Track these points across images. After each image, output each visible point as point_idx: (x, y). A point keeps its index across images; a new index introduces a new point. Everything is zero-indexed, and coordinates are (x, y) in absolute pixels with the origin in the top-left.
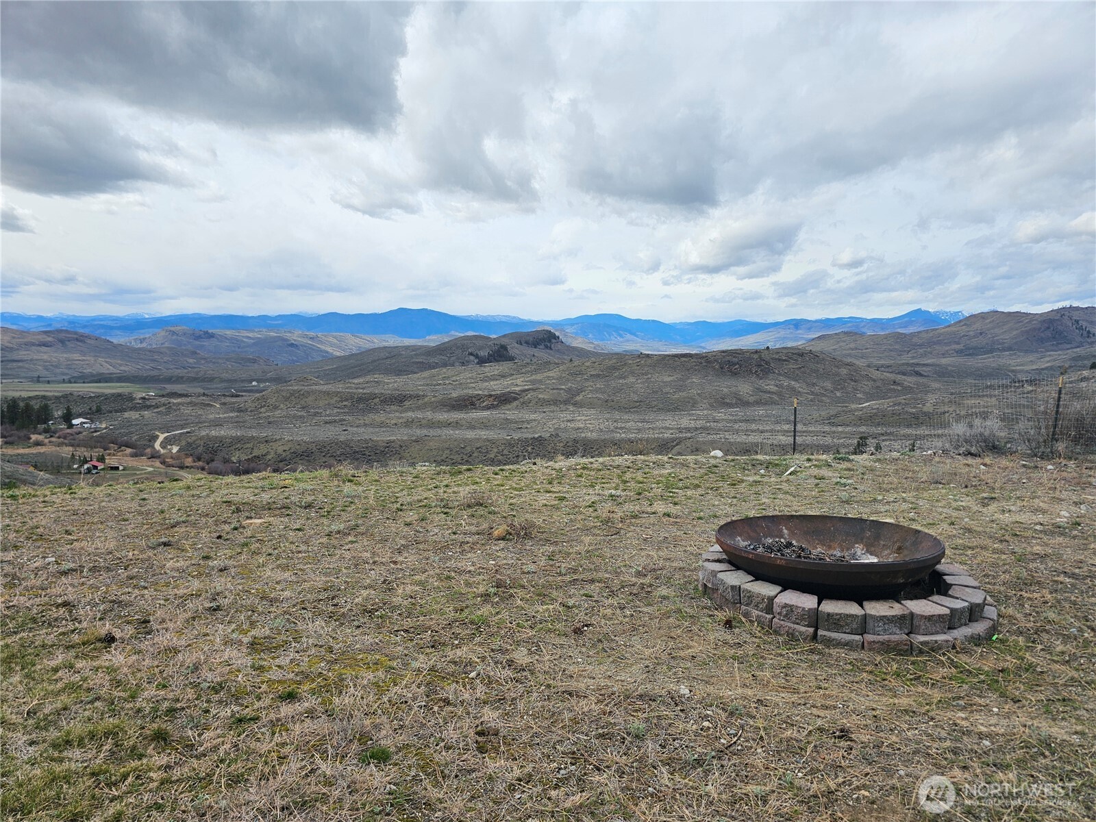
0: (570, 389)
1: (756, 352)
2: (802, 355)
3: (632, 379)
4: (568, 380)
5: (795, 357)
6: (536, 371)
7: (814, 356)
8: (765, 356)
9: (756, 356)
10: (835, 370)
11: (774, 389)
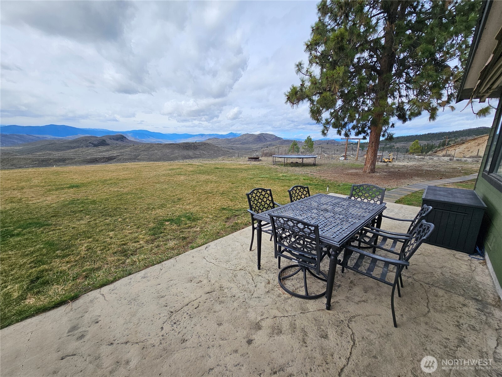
0: (135, 155)
1: (193, 143)
2: (205, 144)
3: (156, 151)
4: (134, 152)
5: (203, 145)
6: (121, 149)
7: (208, 144)
8: (195, 144)
9: (193, 144)
10: (214, 148)
11: (199, 153)
